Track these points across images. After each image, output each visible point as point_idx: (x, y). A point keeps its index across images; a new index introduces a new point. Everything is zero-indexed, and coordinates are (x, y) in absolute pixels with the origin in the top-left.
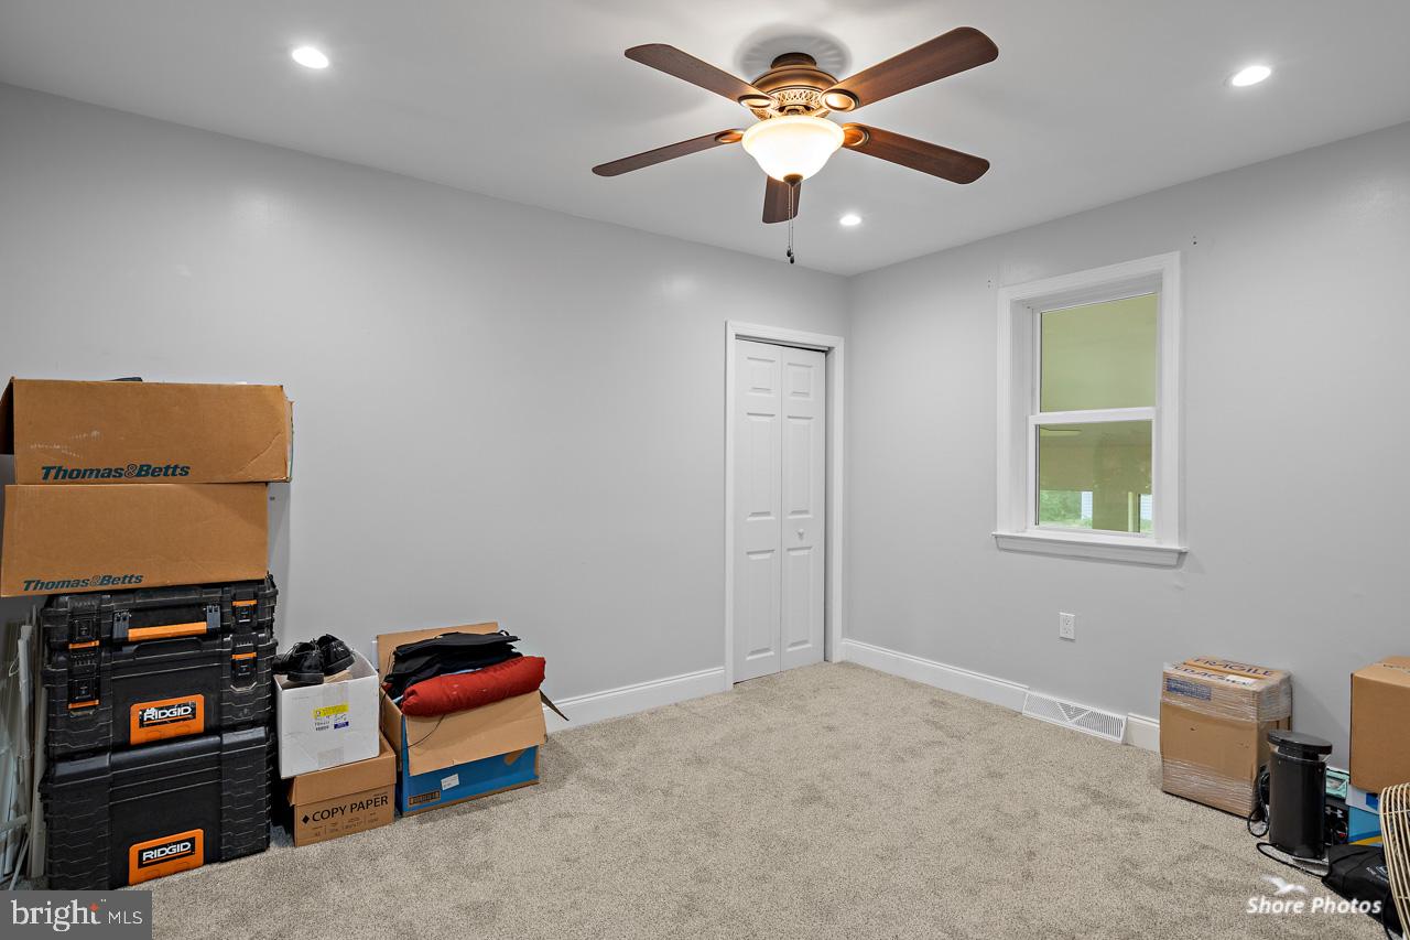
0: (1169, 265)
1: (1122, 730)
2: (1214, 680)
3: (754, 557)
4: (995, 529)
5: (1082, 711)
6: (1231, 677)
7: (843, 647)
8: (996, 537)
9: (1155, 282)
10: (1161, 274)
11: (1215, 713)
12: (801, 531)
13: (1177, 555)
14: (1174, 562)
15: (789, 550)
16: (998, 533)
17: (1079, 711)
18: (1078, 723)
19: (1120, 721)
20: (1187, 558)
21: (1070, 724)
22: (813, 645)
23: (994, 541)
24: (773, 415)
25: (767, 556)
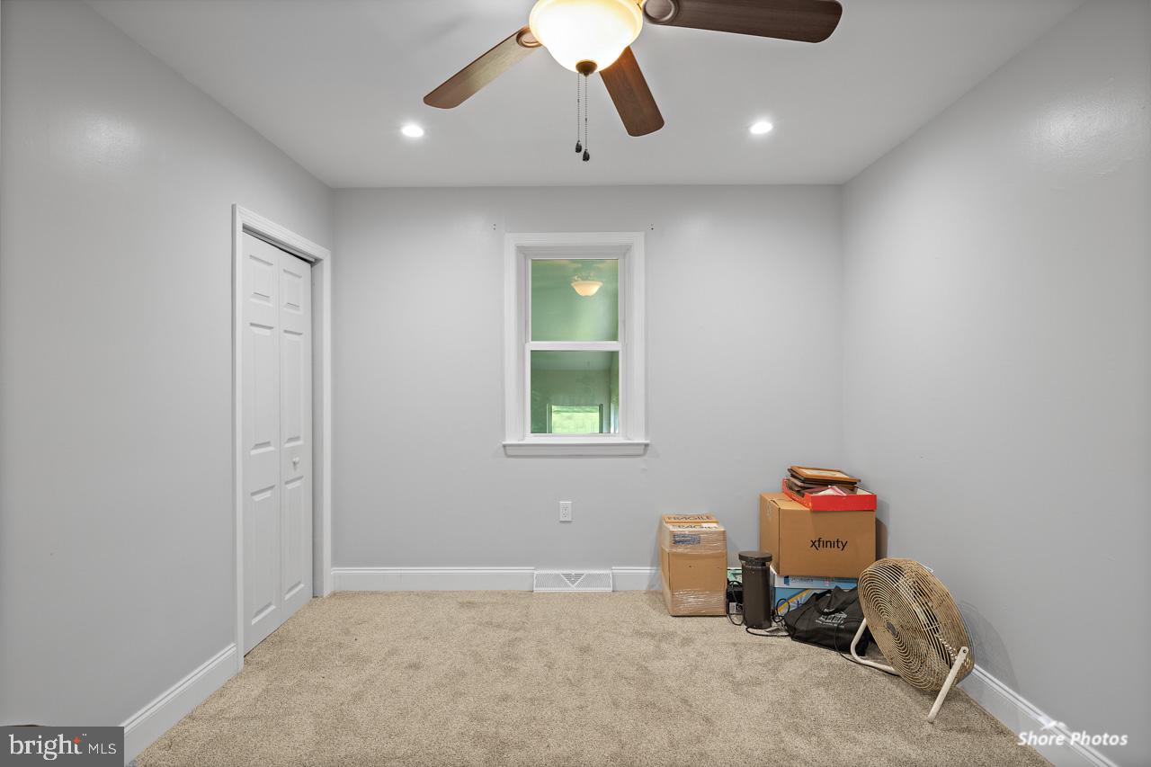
0: (637, 240)
1: (611, 582)
2: (698, 529)
3: (257, 498)
4: (504, 439)
5: (580, 575)
6: (704, 525)
7: (333, 577)
8: (504, 446)
9: (626, 250)
10: (631, 246)
11: (704, 552)
12: (296, 459)
13: (643, 447)
14: (641, 452)
15: (287, 483)
16: (508, 442)
17: (578, 576)
18: (578, 586)
19: (607, 575)
20: (650, 448)
21: (573, 588)
22: (304, 587)
23: (502, 449)
24: (271, 328)
25: (268, 494)
